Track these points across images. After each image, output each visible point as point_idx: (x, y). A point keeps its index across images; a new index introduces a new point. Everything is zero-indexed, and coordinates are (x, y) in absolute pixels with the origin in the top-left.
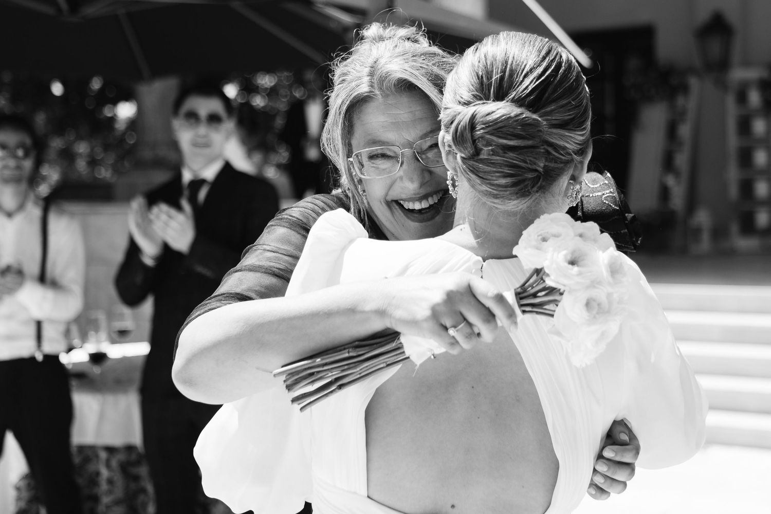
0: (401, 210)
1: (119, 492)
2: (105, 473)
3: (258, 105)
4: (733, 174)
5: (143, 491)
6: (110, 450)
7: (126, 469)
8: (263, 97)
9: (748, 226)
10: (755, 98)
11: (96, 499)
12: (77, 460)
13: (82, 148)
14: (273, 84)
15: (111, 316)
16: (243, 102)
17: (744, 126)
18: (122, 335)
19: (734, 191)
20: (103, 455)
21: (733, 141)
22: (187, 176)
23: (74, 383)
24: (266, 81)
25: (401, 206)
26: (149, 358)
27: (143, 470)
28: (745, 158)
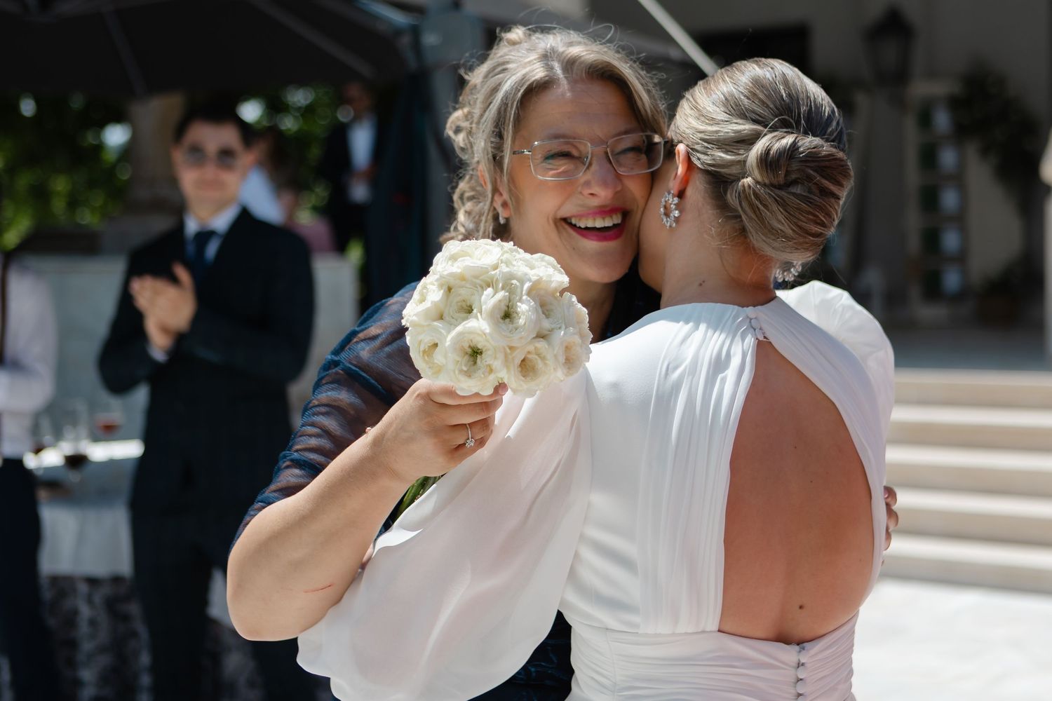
0: (574, 230)
1: (104, 636)
2: (85, 611)
3: (289, 130)
4: (913, 221)
5: (134, 634)
6: (93, 582)
7: (113, 606)
8: (295, 117)
9: (933, 289)
10: (942, 120)
11: (73, 644)
12: (47, 595)
13: (61, 185)
14: (308, 102)
15: (93, 407)
16: (268, 125)
17: (929, 157)
18: (108, 432)
19: (914, 243)
20: (83, 588)
21: (913, 177)
22: (192, 226)
23: (42, 494)
24: (299, 97)
25: (574, 226)
26: (142, 462)
27: (134, 609)
28: (930, 199)
